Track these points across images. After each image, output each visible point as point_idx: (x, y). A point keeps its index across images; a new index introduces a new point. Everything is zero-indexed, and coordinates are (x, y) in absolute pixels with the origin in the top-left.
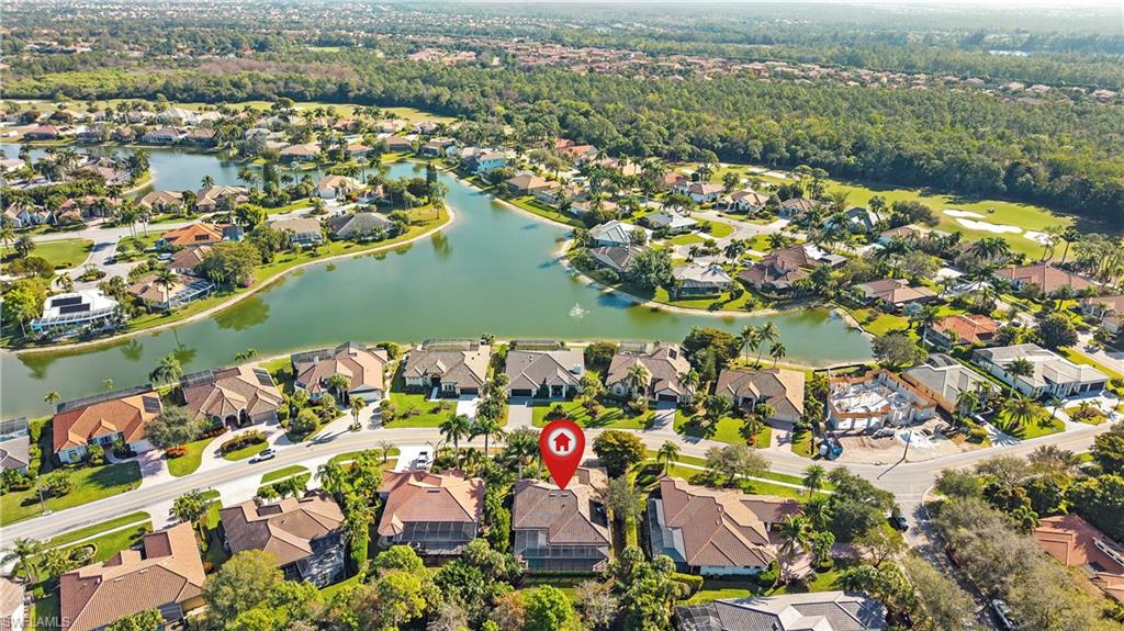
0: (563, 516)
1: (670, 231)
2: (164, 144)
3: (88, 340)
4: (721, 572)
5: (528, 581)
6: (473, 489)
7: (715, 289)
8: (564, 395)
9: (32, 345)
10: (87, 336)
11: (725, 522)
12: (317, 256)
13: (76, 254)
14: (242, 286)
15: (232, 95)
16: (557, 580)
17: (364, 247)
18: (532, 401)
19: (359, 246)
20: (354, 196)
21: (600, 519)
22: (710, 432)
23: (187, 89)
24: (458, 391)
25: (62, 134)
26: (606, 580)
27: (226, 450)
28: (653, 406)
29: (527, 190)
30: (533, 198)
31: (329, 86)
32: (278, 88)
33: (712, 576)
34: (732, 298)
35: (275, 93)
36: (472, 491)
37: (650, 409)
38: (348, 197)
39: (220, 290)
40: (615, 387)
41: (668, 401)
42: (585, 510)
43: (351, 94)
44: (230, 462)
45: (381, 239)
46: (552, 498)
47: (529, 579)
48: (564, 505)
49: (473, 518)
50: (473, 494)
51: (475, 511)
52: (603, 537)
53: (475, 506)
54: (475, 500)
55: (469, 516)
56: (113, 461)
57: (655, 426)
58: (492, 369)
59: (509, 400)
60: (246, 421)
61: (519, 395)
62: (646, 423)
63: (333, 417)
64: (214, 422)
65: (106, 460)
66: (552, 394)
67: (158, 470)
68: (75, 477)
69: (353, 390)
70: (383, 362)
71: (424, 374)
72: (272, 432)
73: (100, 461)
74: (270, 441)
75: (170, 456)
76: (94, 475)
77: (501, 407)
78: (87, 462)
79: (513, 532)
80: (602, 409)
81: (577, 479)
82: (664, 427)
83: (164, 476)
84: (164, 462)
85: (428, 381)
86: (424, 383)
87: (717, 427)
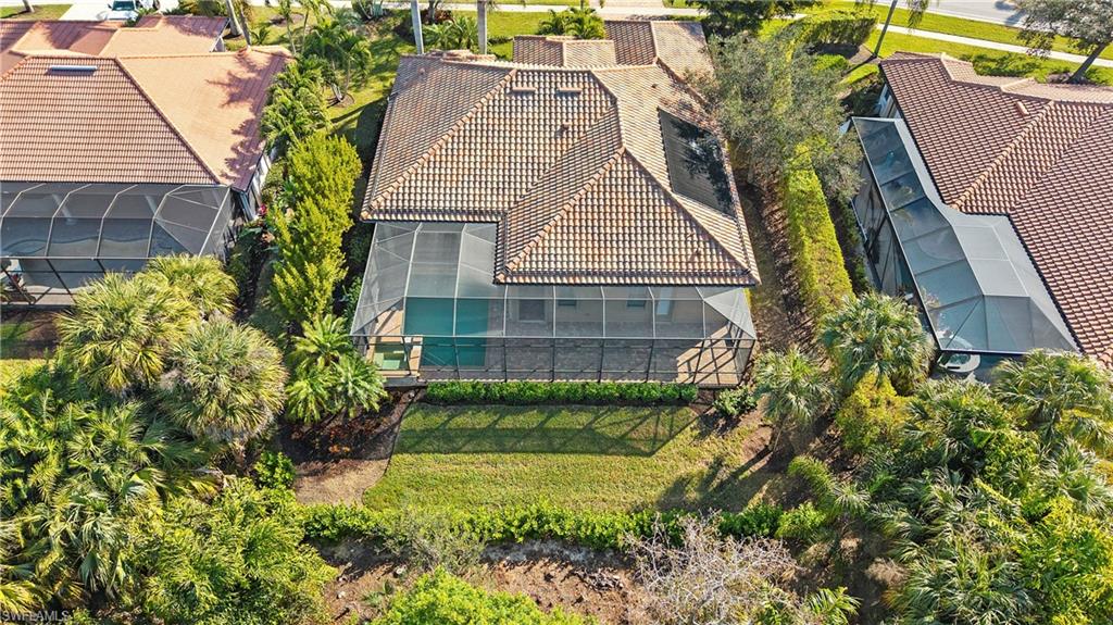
0: (559, 168)
5: (415, 421)
6: (244, 74)
16: (531, 419)
21: (703, 180)
26: (732, 422)
36: (234, 81)
42: (646, 145)
46: (516, 102)
47: (419, 415)
48: (564, 128)
49: (217, 174)
50: (238, 91)
51: (234, 149)
52: (726, 254)
53: (235, 132)
54: (243, 112)
55: (205, 169)
79: (361, 226)
81: (608, 47)
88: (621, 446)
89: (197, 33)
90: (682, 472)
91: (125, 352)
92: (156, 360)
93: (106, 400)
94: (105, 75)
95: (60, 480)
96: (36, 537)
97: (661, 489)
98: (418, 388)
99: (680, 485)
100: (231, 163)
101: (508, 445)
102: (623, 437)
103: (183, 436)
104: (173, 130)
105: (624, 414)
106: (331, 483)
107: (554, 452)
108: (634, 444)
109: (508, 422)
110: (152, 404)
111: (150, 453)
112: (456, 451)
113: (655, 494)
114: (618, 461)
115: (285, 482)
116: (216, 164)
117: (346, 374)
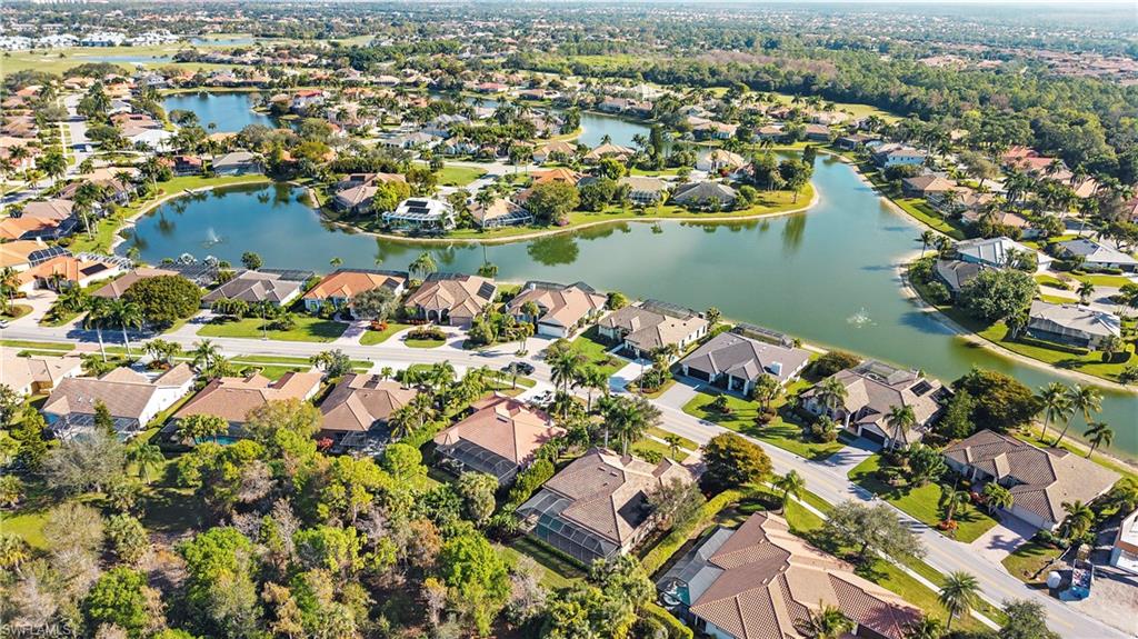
1: (1084, 265)
2: (613, 113)
3: (414, 237)
5: (519, 541)
7: (1085, 343)
8: (745, 392)
9: (377, 231)
10: (414, 234)
11: (774, 586)
12: (644, 214)
13: (468, 178)
14: (556, 224)
15: (703, 80)
16: (546, 555)
17: (693, 215)
18: (705, 386)
19: (688, 213)
20: (727, 170)
22: (895, 494)
23: (670, 72)
24: (637, 353)
25: (546, 97)
27: (412, 336)
28: (845, 438)
29: (923, 191)
30: (925, 201)
31: (795, 78)
32: (747, 77)
34: (1105, 360)
35: (742, 81)
36: (542, 436)
37: (839, 441)
38: (720, 171)
39: (536, 223)
40: (810, 402)
41: (871, 440)
42: (622, 498)
43: (814, 88)
44: (406, 347)
45: (714, 211)
46: (598, 471)
47: (523, 542)
48: (605, 484)
49: (518, 460)
50: (541, 439)
51: (527, 455)
52: (619, 535)
53: (532, 451)
54: (538, 446)
55: (516, 458)
56: (337, 319)
57: (827, 461)
58: (695, 346)
59: (679, 377)
60: (445, 320)
61: (695, 376)
62: (818, 453)
63: (512, 339)
64: (418, 312)
65: (332, 316)
66: (733, 387)
67: (356, 335)
68: (302, 321)
69: (543, 320)
70: (594, 307)
71: (617, 327)
72: (456, 336)
73: (327, 315)
74: (449, 341)
75: (372, 328)
76: (316, 324)
77: (663, 380)
78: (319, 314)
79: (540, 488)
80: (777, 422)
81: (653, 468)
82: (838, 467)
83: (355, 341)
84: (365, 331)
85: (619, 336)
86: (615, 335)
87: (914, 492)
88: (562, 573)
89: (542, 418)
91: (468, 487)
92: (472, 492)
93: (460, 496)
94: (510, 424)
96: (434, 514)
97: (563, 587)
98: (527, 535)
100: (524, 459)
102: (564, 571)
103: (467, 510)
104: (515, 445)
105: (569, 566)
108: (566, 574)
110: (467, 502)
113: (561, 587)
114: (558, 576)
116: (520, 458)
117: (509, 518)
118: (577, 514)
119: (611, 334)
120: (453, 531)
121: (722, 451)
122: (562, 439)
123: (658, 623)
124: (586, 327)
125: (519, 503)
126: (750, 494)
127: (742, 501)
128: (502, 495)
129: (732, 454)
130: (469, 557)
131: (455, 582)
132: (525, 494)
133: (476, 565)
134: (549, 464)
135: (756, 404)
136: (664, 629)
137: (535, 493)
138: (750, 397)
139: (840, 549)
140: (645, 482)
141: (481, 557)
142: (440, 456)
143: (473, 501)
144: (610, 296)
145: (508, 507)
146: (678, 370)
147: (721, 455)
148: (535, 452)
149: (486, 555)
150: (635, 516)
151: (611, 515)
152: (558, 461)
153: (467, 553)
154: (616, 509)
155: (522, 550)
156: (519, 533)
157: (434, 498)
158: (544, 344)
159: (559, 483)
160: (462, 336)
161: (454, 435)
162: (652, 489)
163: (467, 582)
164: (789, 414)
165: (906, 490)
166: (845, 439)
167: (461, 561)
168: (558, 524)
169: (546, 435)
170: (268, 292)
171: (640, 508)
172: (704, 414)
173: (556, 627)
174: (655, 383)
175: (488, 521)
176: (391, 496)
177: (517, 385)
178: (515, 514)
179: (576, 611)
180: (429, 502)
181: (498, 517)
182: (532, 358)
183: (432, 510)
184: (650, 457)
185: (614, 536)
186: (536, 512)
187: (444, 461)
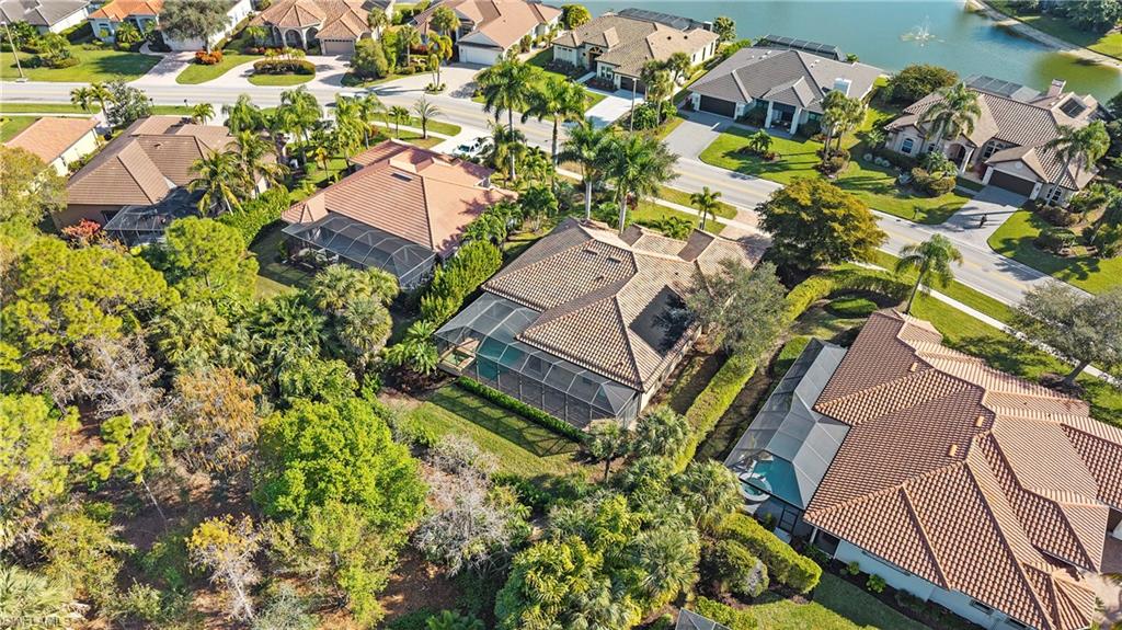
4: (897, 581)
5: (444, 390)
8: (792, 128)
16: (497, 413)
18: (729, 124)
22: (1077, 270)
24: (617, 82)
27: (260, 71)
28: (965, 188)
33: (864, 577)
36: (475, 203)
37: (957, 193)
40: (902, 137)
41: (1010, 188)
42: (635, 300)
46: (586, 256)
47: (449, 389)
48: (602, 277)
49: (434, 244)
50: (474, 208)
51: (451, 236)
52: (636, 370)
53: (458, 228)
54: (469, 219)
55: (431, 242)
56: (145, 50)
57: (947, 224)
58: (701, 71)
59: (686, 113)
60: (314, 46)
61: (712, 109)
62: (929, 212)
63: (419, 70)
64: (270, 34)
65: (136, 47)
66: (773, 123)
67: (170, 71)
68: (84, 54)
69: (467, 38)
70: (543, 22)
71: (583, 46)
72: (330, 68)
73: (126, 45)
74: (320, 75)
75: (198, 61)
76: (109, 58)
77: (663, 117)
78: (116, 43)
79: (479, 292)
80: (851, 170)
81: (679, 245)
82: (967, 232)
83: (169, 79)
84: (187, 65)
85: (586, 60)
86: (579, 59)
87: (1103, 263)
88: (530, 446)
89: (474, 174)
90: (551, 472)
91: (332, 296)
92: (341, 303)
93: (317, 312)
94: (415, 183)
95: (286, 333)
97: (535, 475)
98: (457, 377)
99: (545, 477)
100: (445, 242)
101: (479, 419)
102: (534, 442)
103: (334, 338)
104: (428, 218)
105: (542, 432)
106: (394, 401)
107: (497, 433)
108: (537, 448)
109: (486, 410)
110: (333, 322)
111: (320, 339)
112: (453, 411)
113: (530, 475)
115: (374, 389)
116: (438, 240)
117: (421, 349)
118: (551, 335)
119: (572, 57)
120: (299, 385)
121: (804, 208)
122: (513, 207)
123: (744, 552)
124: (533, 52)
125: (439, 320)
126: (848, 282)
127: (833, 295)
128: (405, 308)
129: (826, 211)
130: (321, 449)
131: (291, 505)
132: (450, 302)
133: (339, 467)
134: (492, 247)
135: (813, 145)
136: (759, 564)
137: (469, 300)
138: (802, 135)
139: (1027, 369)
140: (672, 270)
141: (352, 447)
142: (292, 244)
143: (345, 322)
144: (566, 11)
145: (419, 328)
146: (683, 103)
147: (804, 215)
148: (464, 229)
149: (362, 439)
150: (661, 332)
151: (618, 334)
152: (507, 246)
153: (317, 440)
154: (627, 322)
155: (452, 405)
156: (442, 374)
157: (265, 318)
158: (469, 75)
159: (513, 280)
160: (341, 67)
161: (316, 207)
162: (686, 280)
163: (321, 503)
164: (868, 156)
165: (1092, 262)
166: (964, 190)
167: (303, 457)
168: (516, 354)
169: (482, 201)
170: (28, 10)
171: (668, 317)
172: (736, 163)
173: (533, 602)
174: (651, 121)
175: (383, 356)
176: (175, 319)
177: (428, 133)
178: (433, 340)
179: (577, 560)
180: (256, 327)
181: (400, 347)
182: (453, 95)
183: (262, 342)
184: (670, 227)
185: (627, 372)
186: (473, 333)
187: (302, 253)
